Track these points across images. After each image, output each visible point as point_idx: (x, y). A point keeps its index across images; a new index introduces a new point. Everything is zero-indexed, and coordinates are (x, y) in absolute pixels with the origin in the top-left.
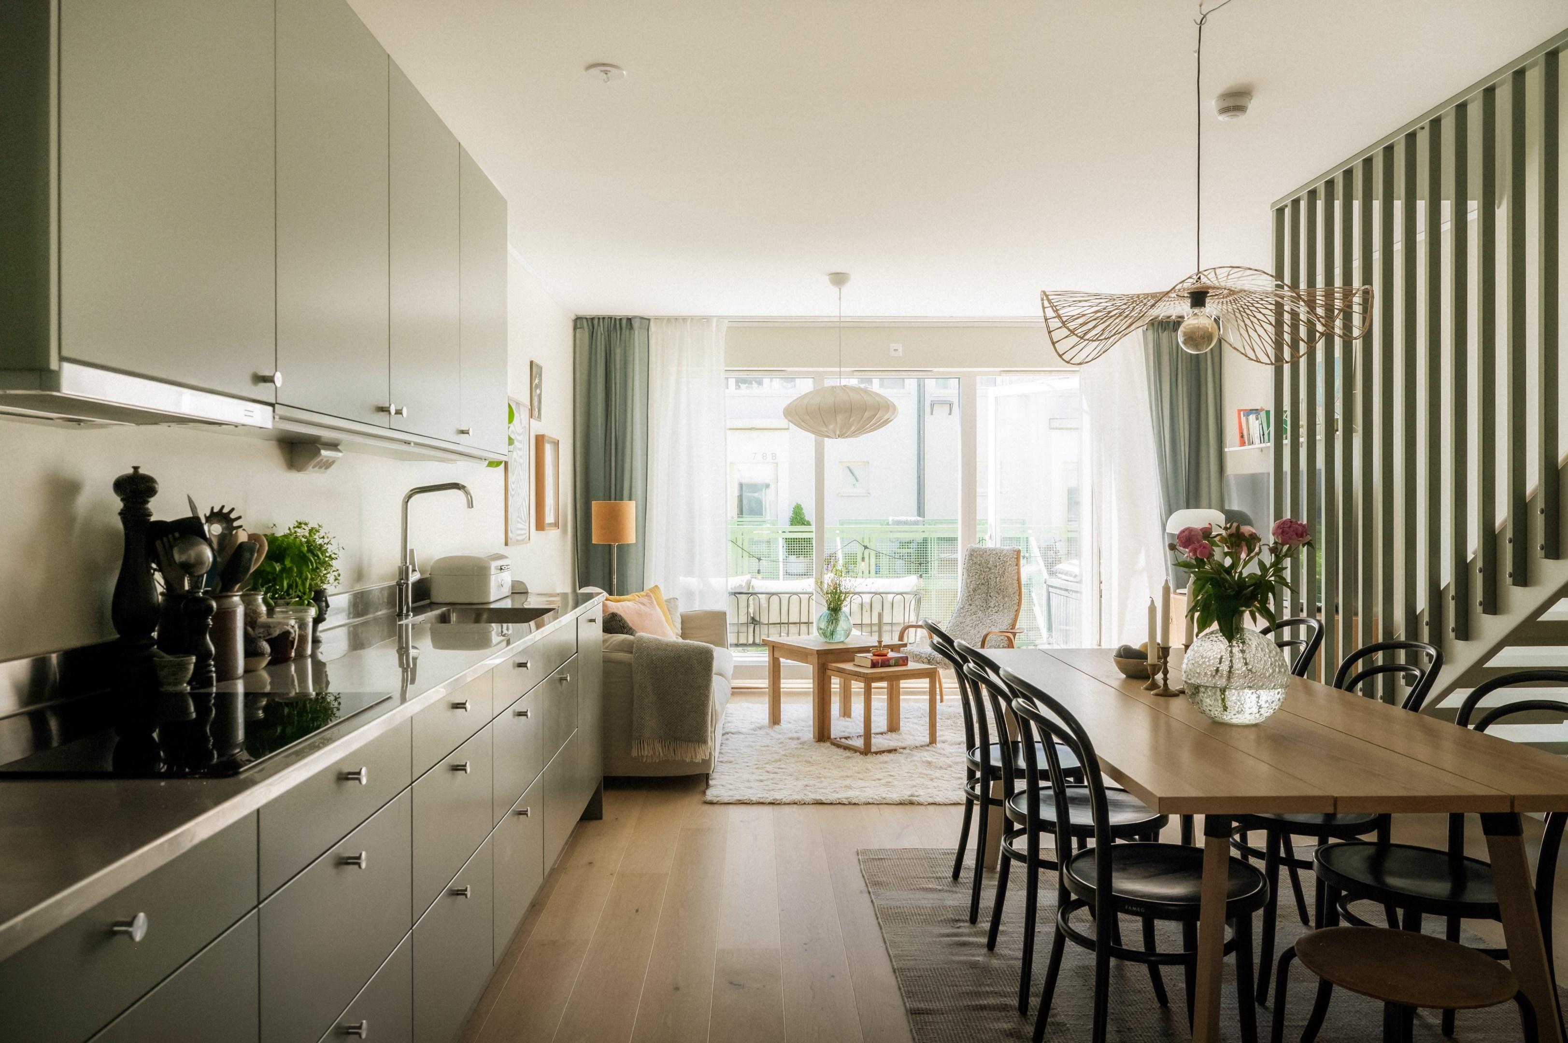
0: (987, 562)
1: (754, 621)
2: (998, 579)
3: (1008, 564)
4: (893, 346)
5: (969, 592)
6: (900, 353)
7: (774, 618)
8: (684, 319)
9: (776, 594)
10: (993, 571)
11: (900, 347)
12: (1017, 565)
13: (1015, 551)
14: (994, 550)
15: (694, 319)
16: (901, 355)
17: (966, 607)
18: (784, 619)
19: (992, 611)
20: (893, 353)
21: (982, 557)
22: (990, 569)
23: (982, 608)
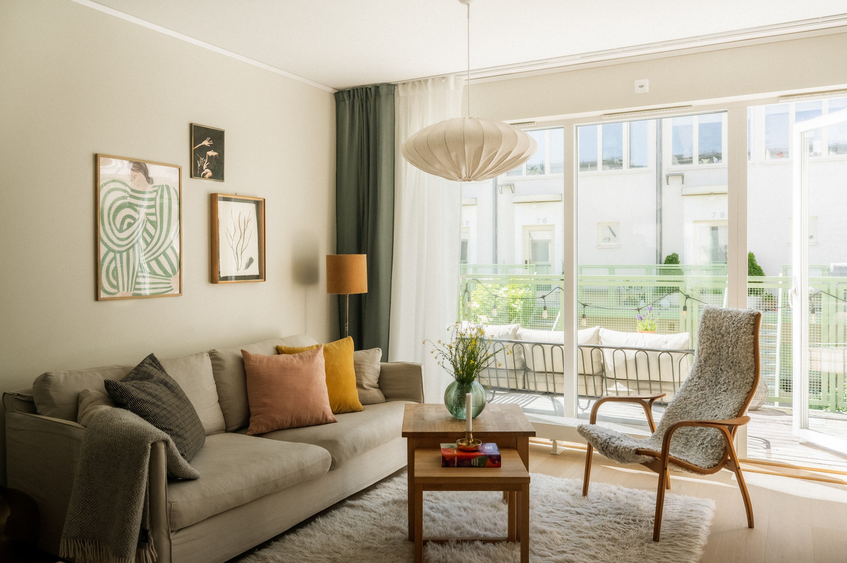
0: (720, 327)
1: (525, 369)
2: (730, 349)
3: (742, 331)
4: (638, 82)
5: (700, 362)
6: (647, 89)
7: (539, 367)
8: (426, 81)
9: (540, 344)
10: (725, 338)
11: (646, 82)
12: (753, 334)
13: (753, 315)
14: (729, 312)
15: (433, 79)
16: (647, 90)
17: (695, 380)
18: (549, 369)
19: (720, 388)
20: (638, 91)
21: (715, 320)
22: (723, 336)
23: (710, 383)
